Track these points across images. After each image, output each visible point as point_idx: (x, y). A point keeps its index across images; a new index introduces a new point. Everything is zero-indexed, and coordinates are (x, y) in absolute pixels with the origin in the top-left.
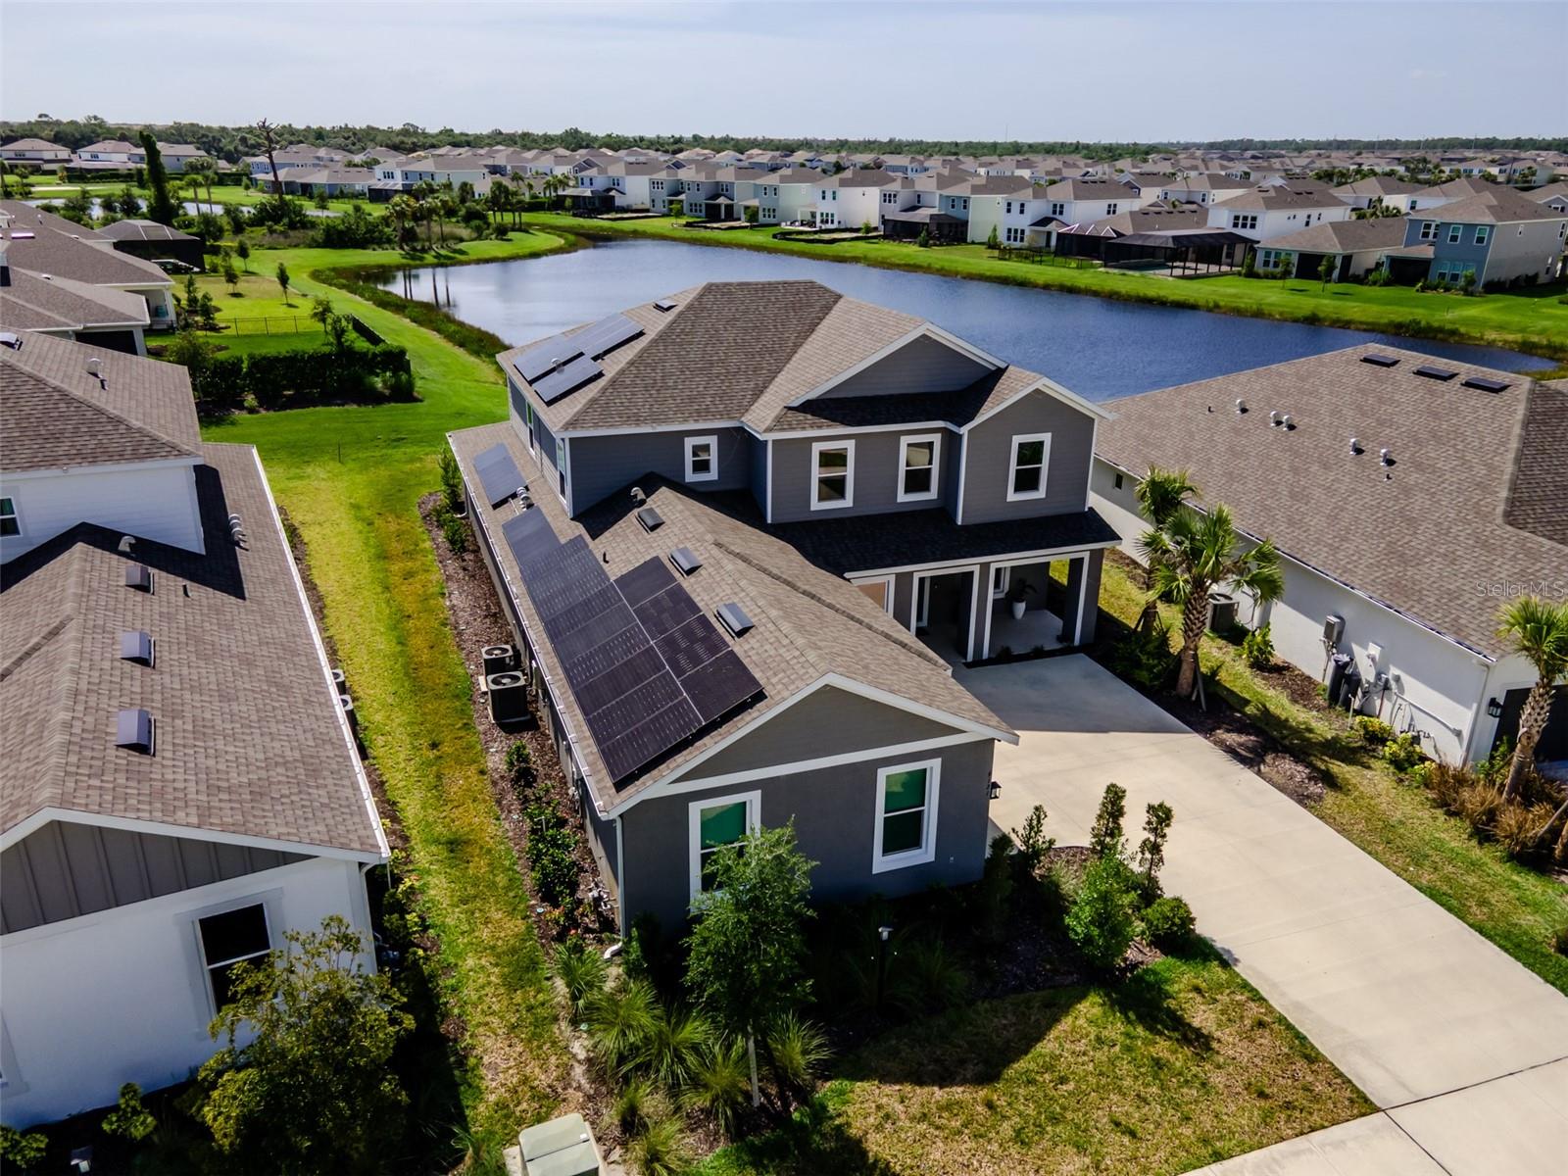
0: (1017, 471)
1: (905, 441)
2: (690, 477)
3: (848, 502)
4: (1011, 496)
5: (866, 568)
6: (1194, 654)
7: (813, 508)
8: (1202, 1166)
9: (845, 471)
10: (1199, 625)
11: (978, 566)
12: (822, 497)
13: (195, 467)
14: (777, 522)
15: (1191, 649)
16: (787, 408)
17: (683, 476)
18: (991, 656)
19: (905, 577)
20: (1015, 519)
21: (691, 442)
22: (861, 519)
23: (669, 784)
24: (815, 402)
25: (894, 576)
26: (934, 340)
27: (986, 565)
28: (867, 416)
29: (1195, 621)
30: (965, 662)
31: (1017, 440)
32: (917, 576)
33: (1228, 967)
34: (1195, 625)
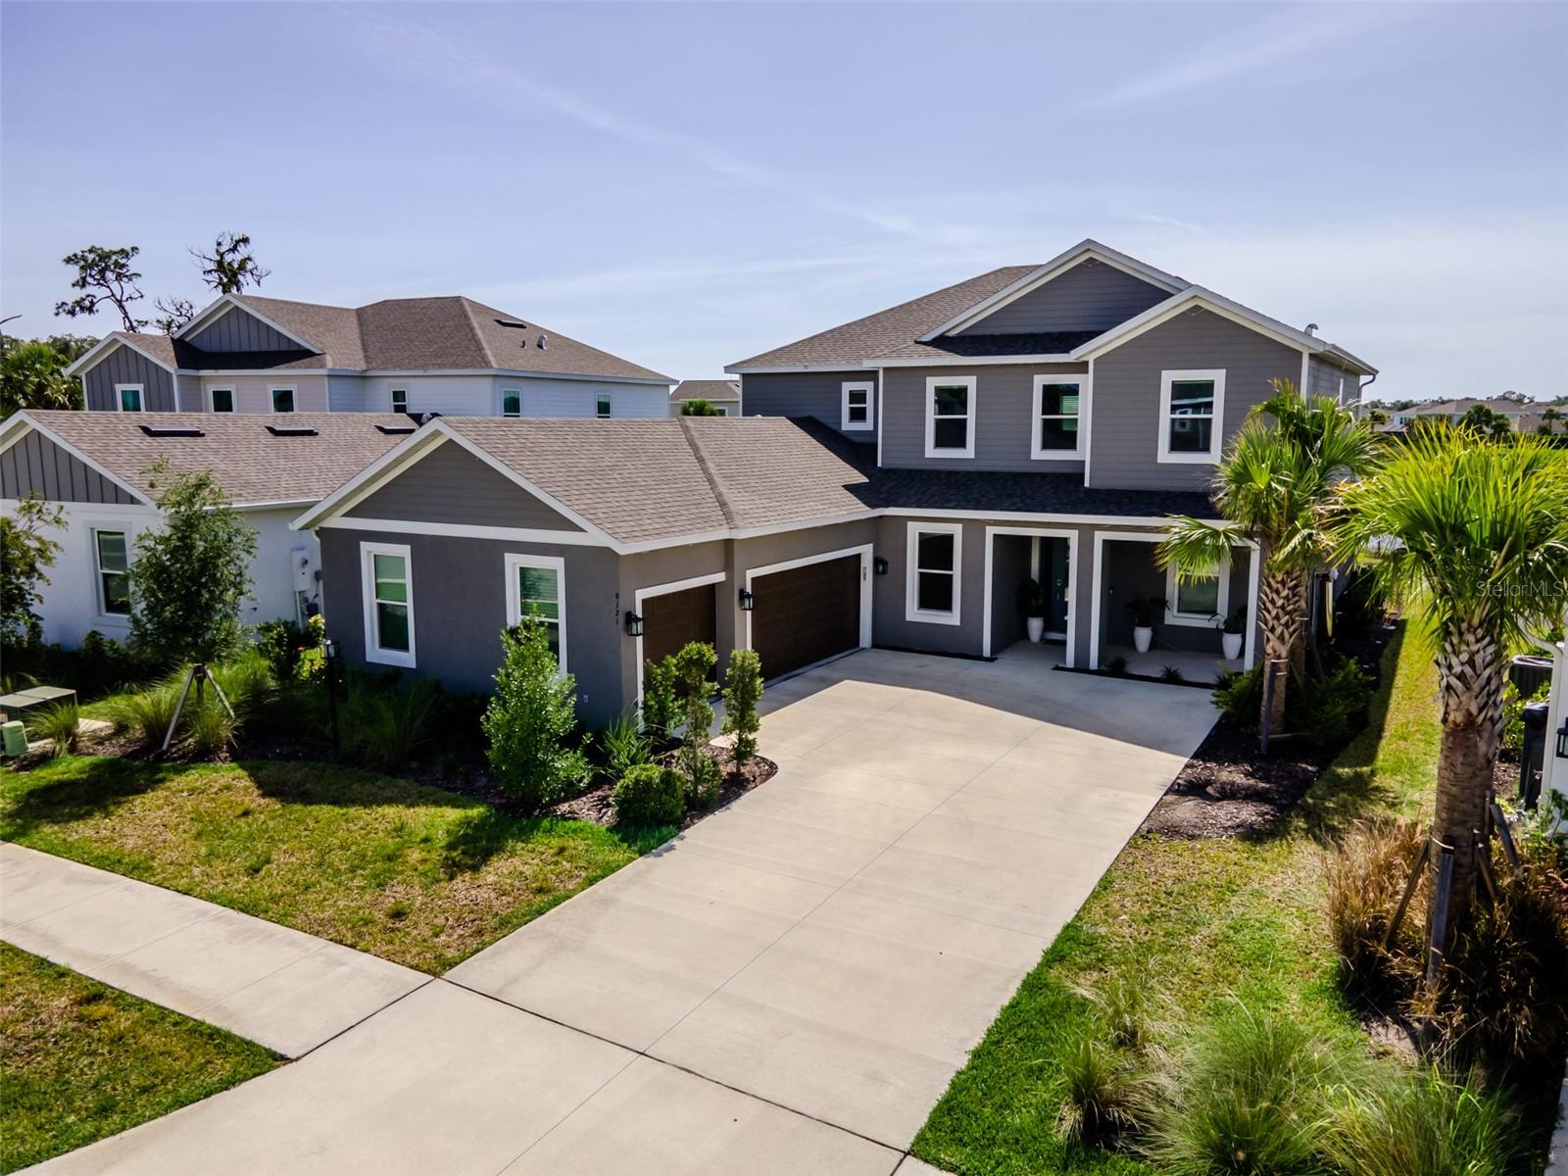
0: (1174, 421)
1: (1040, 381)
2: (847, 425)
3: (968, 452)
4: (1165, 456)
5: (919, 506)
6: (1273, 663)
7: (928, 455)
8: (225, 906)
9: (966, 414)
10: (1274, 613)
11: (1077, 532)
12: (940, 443)
13: (495, 376)
14: (886, 467)
15: (1268, 655)
16: (917, 342)
17: (840, 423)
18: (1101, 668)
19: (974, 529)
20: (1171, 490)
21: (847, 387)
22: (980, 474)
23: (343, 516)
24: (953, 338)
25: (960, 526)
26: (1102, 263)
27: (1087, 531)
28: (994, 349)
29: (1269, 605)
30: (1060, 665)
31: (1169, 377)
32: (991, 532)
33: (633, 856)
34: (1269, 612)
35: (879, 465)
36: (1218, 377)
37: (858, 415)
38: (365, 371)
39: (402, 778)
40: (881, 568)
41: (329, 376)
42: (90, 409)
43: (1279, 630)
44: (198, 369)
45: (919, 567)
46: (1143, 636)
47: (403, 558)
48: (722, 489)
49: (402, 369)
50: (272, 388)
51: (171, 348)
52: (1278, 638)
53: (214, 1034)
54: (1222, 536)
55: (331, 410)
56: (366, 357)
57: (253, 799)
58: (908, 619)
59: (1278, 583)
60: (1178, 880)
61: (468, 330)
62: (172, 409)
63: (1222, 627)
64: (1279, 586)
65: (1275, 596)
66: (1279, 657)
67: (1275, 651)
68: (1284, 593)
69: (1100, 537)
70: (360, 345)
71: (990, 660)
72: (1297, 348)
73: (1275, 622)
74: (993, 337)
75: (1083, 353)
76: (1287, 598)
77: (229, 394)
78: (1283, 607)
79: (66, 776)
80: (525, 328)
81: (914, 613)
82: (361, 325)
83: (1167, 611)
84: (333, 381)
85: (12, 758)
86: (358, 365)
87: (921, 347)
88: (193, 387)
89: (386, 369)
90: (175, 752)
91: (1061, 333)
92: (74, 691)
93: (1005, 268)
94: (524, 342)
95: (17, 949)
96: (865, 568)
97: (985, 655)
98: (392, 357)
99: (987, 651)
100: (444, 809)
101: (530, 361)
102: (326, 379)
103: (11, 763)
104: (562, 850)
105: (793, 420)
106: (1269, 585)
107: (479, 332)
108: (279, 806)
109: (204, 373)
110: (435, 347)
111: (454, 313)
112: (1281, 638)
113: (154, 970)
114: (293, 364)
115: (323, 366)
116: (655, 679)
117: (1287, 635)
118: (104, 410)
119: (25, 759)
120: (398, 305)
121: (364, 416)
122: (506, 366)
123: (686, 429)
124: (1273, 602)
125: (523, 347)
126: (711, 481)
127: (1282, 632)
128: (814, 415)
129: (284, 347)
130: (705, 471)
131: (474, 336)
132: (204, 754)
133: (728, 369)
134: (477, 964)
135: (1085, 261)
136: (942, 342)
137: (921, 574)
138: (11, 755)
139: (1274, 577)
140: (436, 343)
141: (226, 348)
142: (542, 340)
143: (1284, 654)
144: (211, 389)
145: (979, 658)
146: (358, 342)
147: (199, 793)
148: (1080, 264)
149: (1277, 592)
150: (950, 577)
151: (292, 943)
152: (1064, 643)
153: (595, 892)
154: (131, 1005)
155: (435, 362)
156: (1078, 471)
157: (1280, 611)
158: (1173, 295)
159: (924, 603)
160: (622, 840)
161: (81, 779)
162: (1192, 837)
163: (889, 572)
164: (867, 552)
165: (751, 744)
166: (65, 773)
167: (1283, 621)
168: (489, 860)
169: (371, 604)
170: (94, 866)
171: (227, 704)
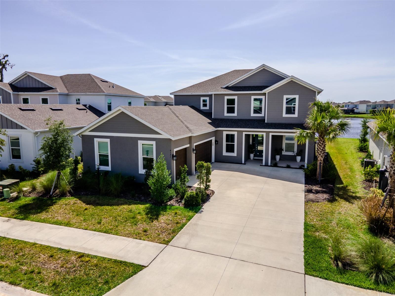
0: (287, 107)
1: (253, 97)
2: (202, 108)
3: (235, 114)
4: (284, 115)
5: (226, 127)
6: (320, 162)
7: (225, 115)
8: (99, 232)
9: (235, 105)
10: (320, 151)
11: (265, 133)
12: (228, 112)
13: (105, 95)
14: (214, 118)
15: (319, 160)
16: (221, 88)
17: (200, 107)
18: (271, 165)
19: (240, 133)
20: (286, 123)
21: (202, 99)
22: (238, 120)
23: (89, 132)
24: (230, 87)
25: (237, 132)
26: (267, 70)
27: (268, 133)
28: (242, 90)
29: (319, 149)
30: (261, 165)
31: (285, 97)
32: (244, 133)
33: (195, 213)
34: (319, 151)
35: (213, 117)
36: (297, 97)
37: (205, 105)
38: (68, 93)
39: (122, 198)
40: (217, 143)
41: (59, 94)
42: (3, 103)
43: (321, 155)
44: (18, 92)
45: (226, 142)
46: (278, 157)
47: (107, 142)
48: (186, 124)
49: (79, 93)
50: (41, 97)
51: (9, 86)
52: (321, 156)
53: (121, 262)
54: (309, 134)
55: (60, 104)
56: (67, 89)
57: (84, 206)
58: (223, 155)
59: (321, 144)
60: (321, 211)
61: (95, 83)
62: (11, 103)
63: (296, 155)
64: (322, 145)
65: (321, 147)
66: (321, 161)
67: (320, 160)
68: (322, 146)
69: (271, 134)
70: (64, 86)
71: (245, 164)
72: (315, 90)
73: (321, 153)
74: (240, 87)
75: (266, 91)
76: (323, 147)
77: (28, 99)
78: (322, 149)
79: (26, 202)
80: (108, 82)
81: (225, 153)
82: (63, 81)
83: (283, 151)
84: (60, 96)
85: (7, 199)
86: (66, 92)
87: (223, 89)
88: (16, 97)
89: (74, 93)
90: (54, 195)
91: (257, 86)
92: (19, 180)
93: (235, 70)
94: (110, 86)
95: (50, 246)
96: (213, 143)
97: (243, 163)
98: (75, 89)
99: (243, 162)
100: (138, 205)
101: (112, 91)
102: (58, 95)
103: (7, 200)
104: (176, 213)
105: (190, 106)
106: (319, 145)
107: (98, 83)
108: (93, 207)
109: (20, 93)
110: (87, 87)
111: (89, 78)
112: (322, 156)
113: (93, 248)
114: (48, 91)
115: (57, 92)
116: (182, 171)
117: (323, 156)
118: (7, 103)
119: (11, 199)
120: (72, 76)
121: (72, 105)
122: (108, 92)
123: (171, 109)
124: (320, 148)
125: (110, 87)
126: (182, 122)
127: (322, 155)
128: (193, 105)
129: (43, 86)
130: (180, 119)
131: (97, 84)
132: (63, 195)
133: (171, 94)
134: (175, 241)
135: (263, 69)
136: (227, 88)
137: (226, 144)
138: (6, 198)
139: (320, 143)
140: (87, 86)
141: (25, 86)
142: (113, 86)
143: (322, 160)
144: (22, 97)
145: (242, 164)
146: (63, 85)
147: (68, 205)
148: (261, 70)
149: (321, 146)
150: (234, 144)
151: (124, 240)
152: (262, 160)
153: (191, 223)
154: (93, 257)
155: (88, 91)
156: (264, 119)
157: (322, 150)
158: (285, 78)
159: (227, 151)
160: (190, 210)
161: (32, 203)
162: (318, 202)
163: (219, 143)
164: (213, 139)
165: (209, 186)
166: (25, 202)
167: (322, 153)
168: (159, 217)
169: (97, 155)
170: (55, 224)
171: (67, 182)
